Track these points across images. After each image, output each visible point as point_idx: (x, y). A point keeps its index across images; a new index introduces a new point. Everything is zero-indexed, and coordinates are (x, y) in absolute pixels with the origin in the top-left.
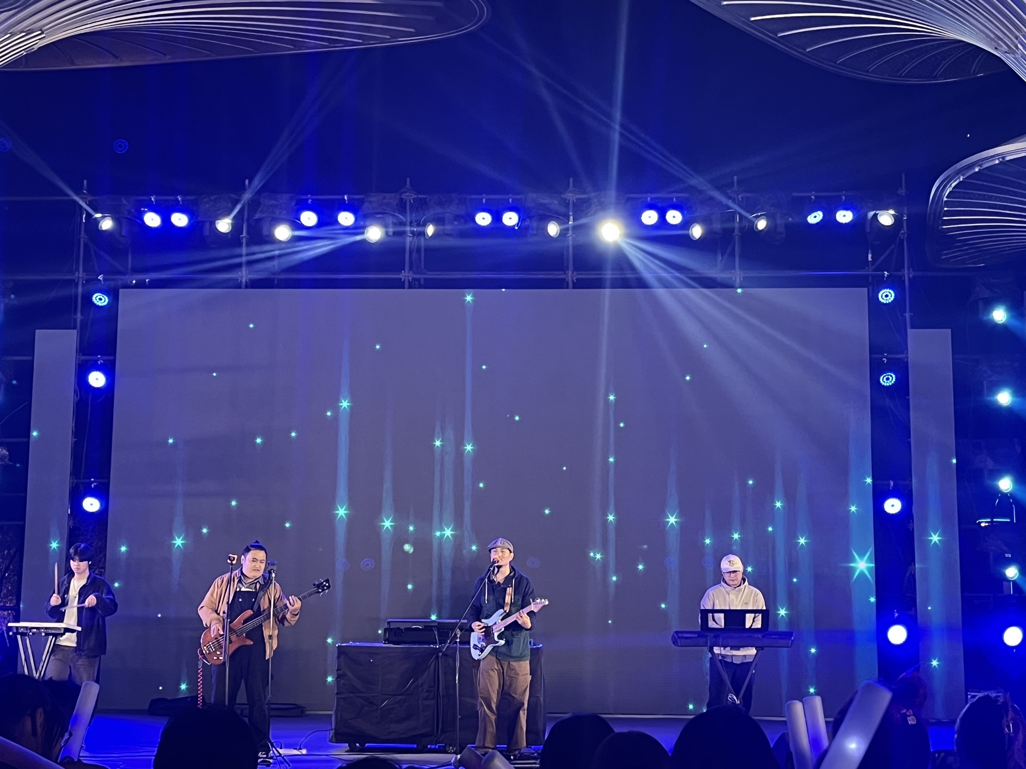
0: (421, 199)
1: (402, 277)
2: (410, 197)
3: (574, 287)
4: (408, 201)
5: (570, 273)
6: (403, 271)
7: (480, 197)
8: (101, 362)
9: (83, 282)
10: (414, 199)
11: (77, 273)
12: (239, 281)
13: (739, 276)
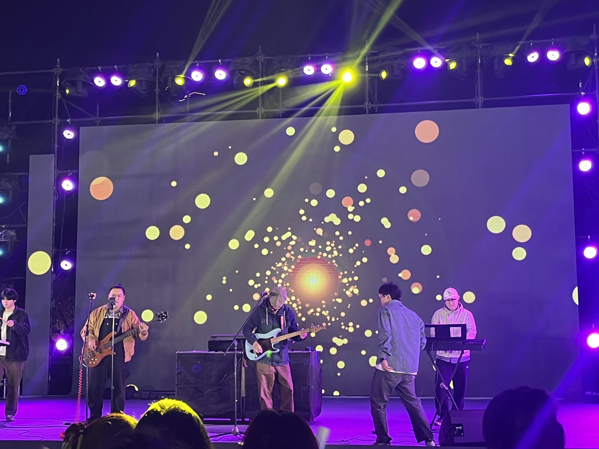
0: (268, 60)
1: (257, 112)
2: (261, 58)
3: (369, 113)
4: (260, 62)
5: (367, 103)
6: (258, 108)
7: (306, 56)
8: (70, 174)
9: (58, 124)
10: (264, 60)
11: (54, 118)
12: (154, 119)
13: (481, 100)
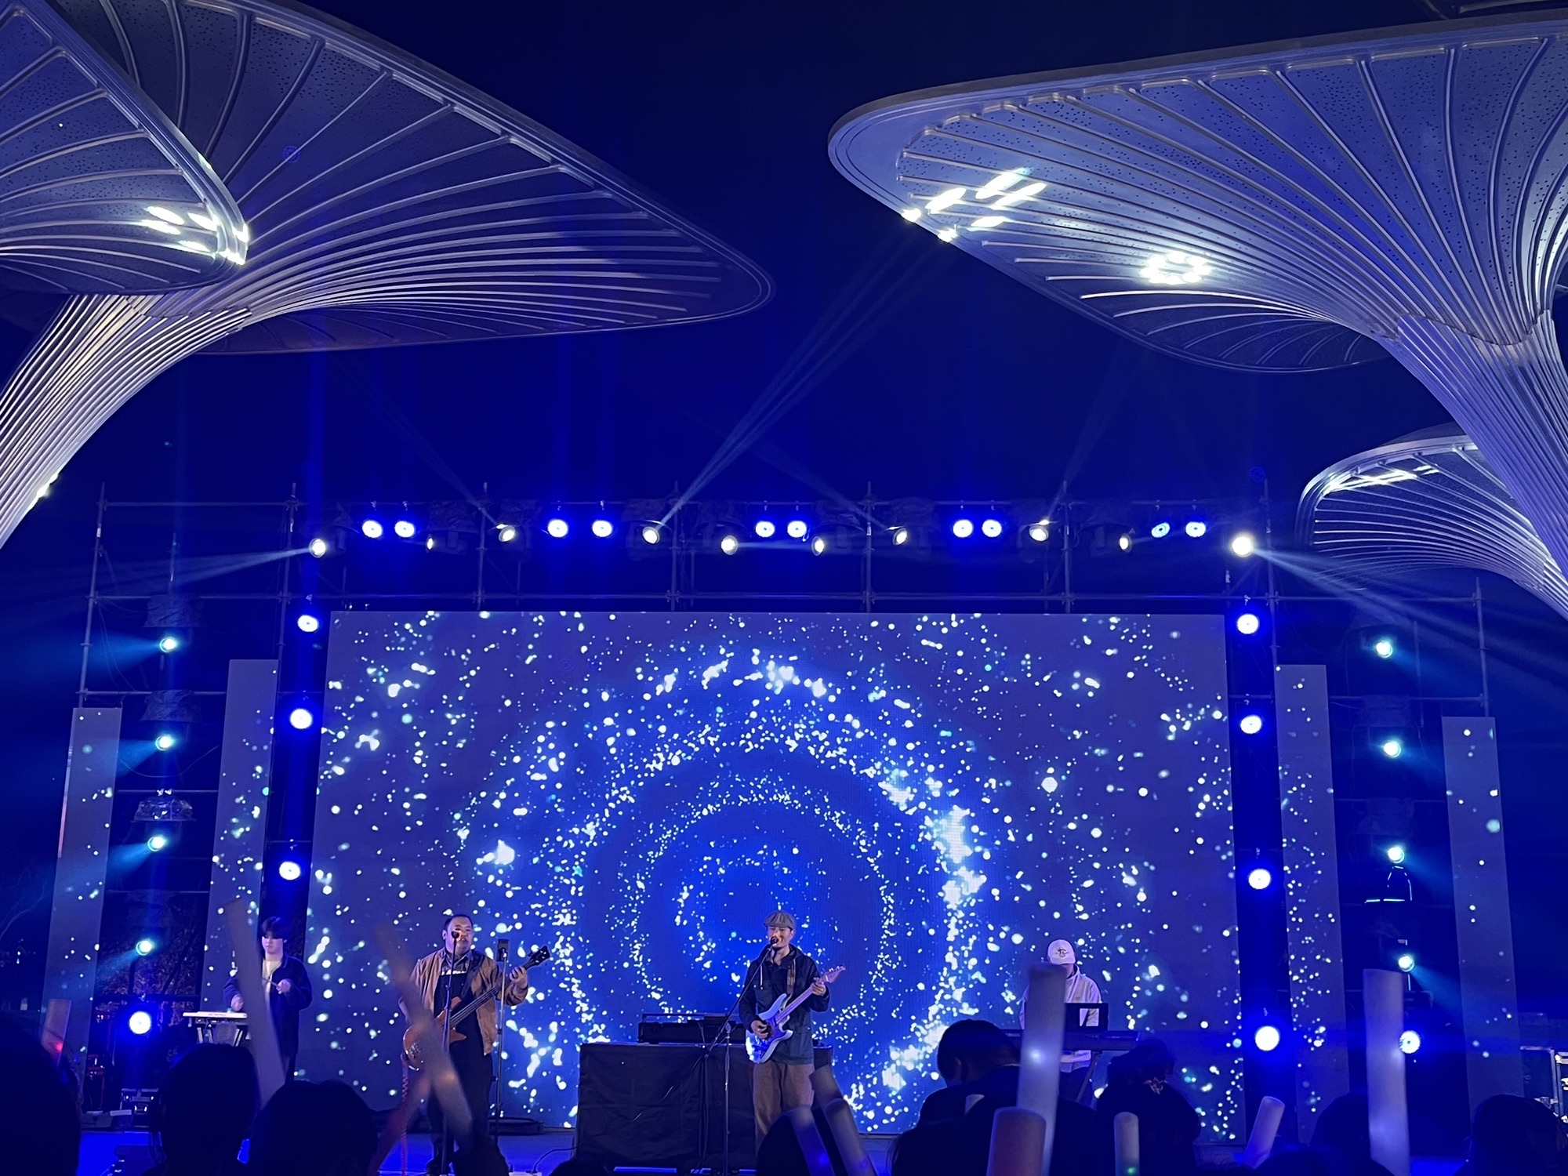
0: (691, 506)
1: (667, 598)
3: (872, 610)
5: (868, 593)
6: (668, 591)
7: (761, 503)
8: (306, 698)
9: (288, 603)
10: (683, 506)
11: (280, 591)
12: (474, 603)
13: (1070, 599)
